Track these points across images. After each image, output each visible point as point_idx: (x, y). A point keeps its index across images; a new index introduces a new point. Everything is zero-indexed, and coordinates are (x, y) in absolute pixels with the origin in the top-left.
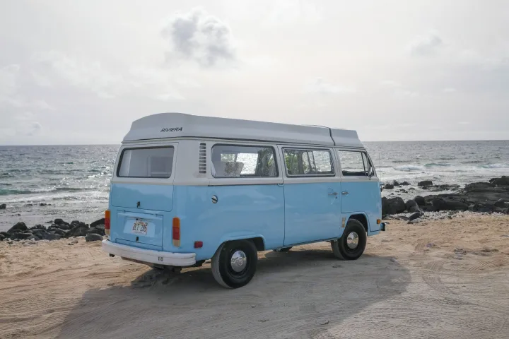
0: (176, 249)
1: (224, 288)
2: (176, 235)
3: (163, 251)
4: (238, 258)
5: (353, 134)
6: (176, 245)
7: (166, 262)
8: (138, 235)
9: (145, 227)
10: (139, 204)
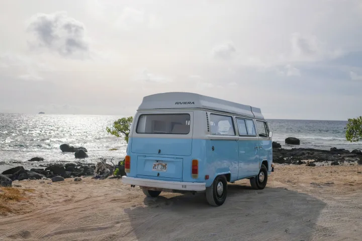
0: (194, 180)
1: (213, 206)
2: (195, 171)
3: (183, 181)
4: (220, 187)
5: (258, 110)
6: (195, 177)
7: (188, 189)
8: (158, 172)
9: (164, 167)
10: (160, 151)
